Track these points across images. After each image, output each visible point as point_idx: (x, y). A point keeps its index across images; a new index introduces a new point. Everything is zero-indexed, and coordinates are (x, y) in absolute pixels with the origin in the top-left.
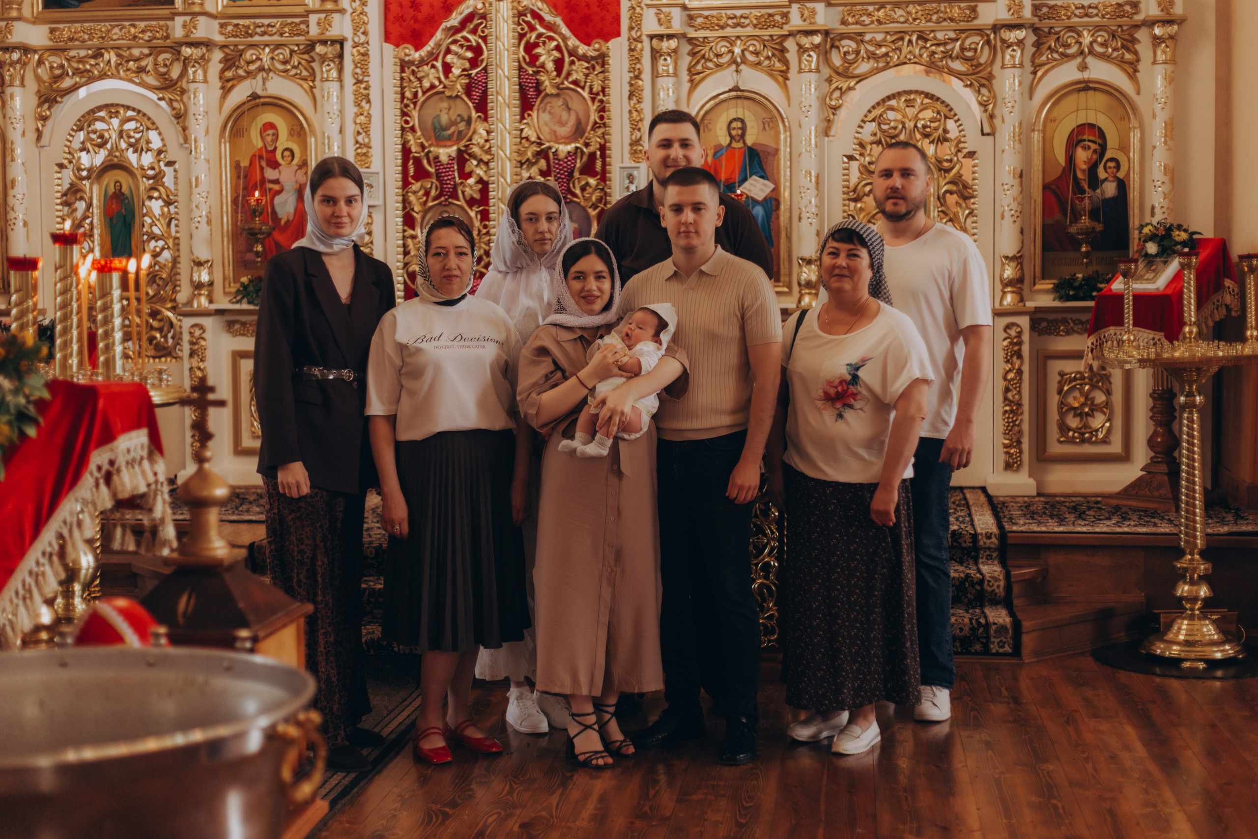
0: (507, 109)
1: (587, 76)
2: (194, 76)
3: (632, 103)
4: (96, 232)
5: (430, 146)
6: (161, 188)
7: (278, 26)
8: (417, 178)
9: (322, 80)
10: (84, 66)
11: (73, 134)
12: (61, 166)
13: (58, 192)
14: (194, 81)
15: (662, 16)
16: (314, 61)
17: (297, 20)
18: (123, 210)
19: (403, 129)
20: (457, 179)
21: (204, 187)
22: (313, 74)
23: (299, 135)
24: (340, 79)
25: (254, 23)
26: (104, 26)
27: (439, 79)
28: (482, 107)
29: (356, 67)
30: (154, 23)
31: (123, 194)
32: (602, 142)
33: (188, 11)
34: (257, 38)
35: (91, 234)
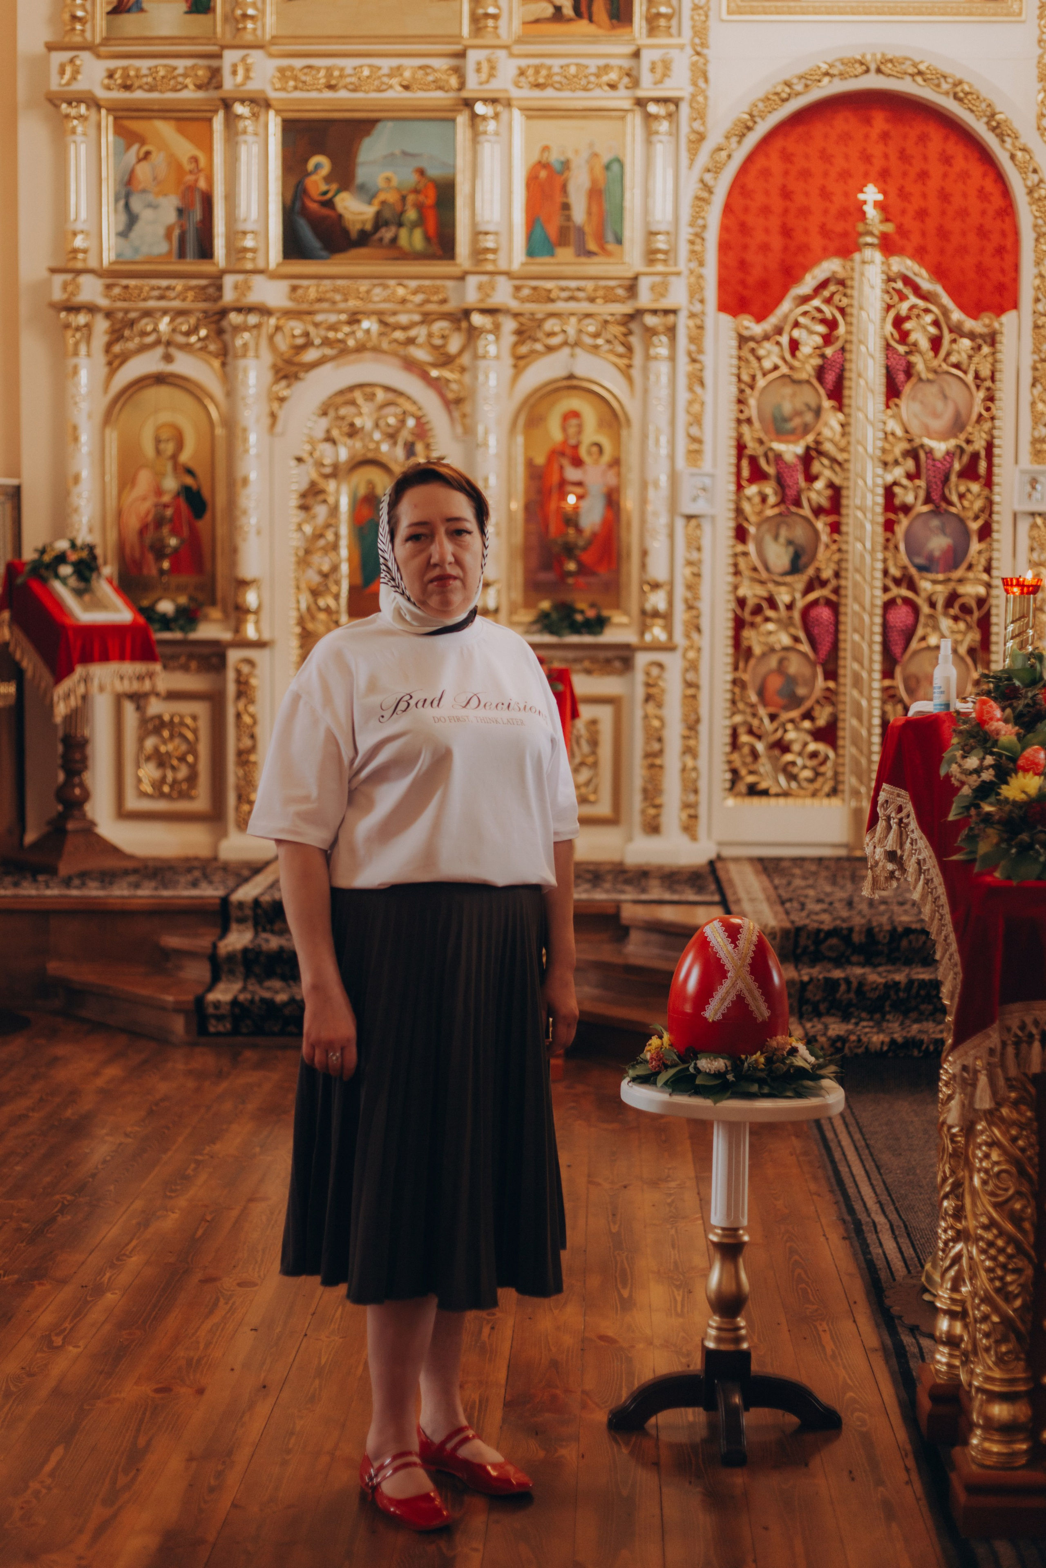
0: (872, 397)
2: (486, 351)
4: (344, 543)
7: (589, 290)
8: (752, 480)
10: (336, 334)
11: (317, 419)
12: (300, 460)
13: (294, 492)
14: (481, 356)
17: (612, 283)
18: (377, 517)
19: (739, 421)
20: (802, 482)
23: (612, 427)
24: (672, 358)
25: (559, 286)
26: (363, 286)
27: (784, 359)
28: (837, 394)
29: (690, 342)
30: (427, 283)
31: (376, 496)
32: (990, 438)
33: (480, 269)
34: (561, 305)
35: (335, 547)
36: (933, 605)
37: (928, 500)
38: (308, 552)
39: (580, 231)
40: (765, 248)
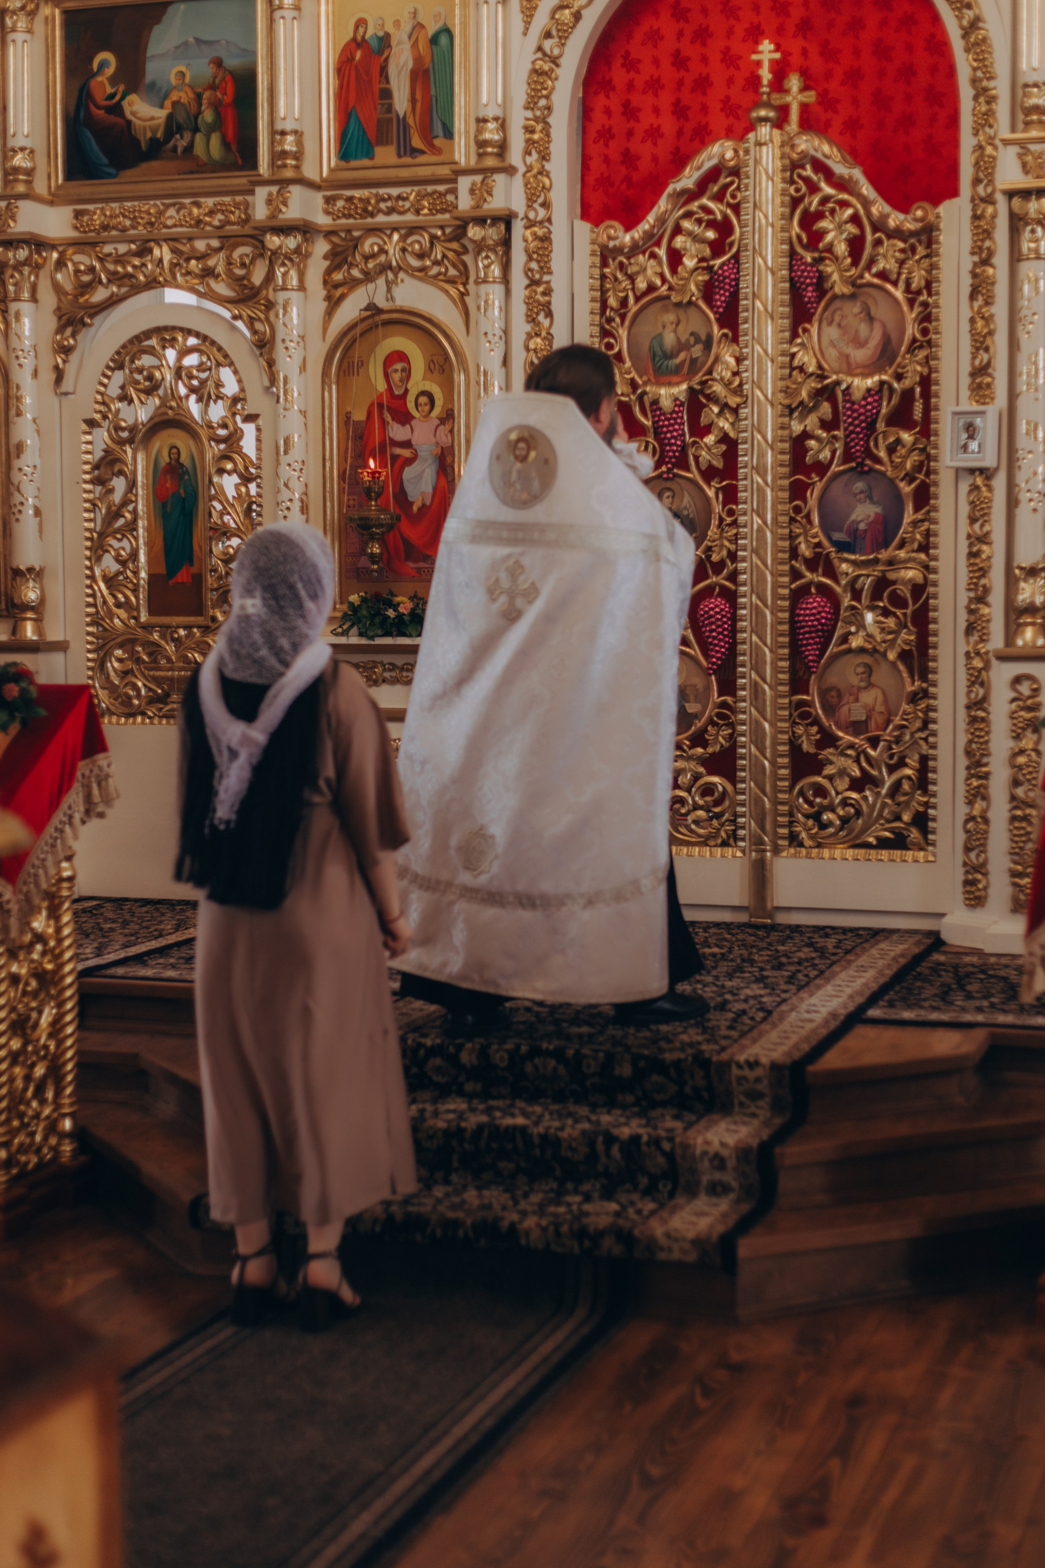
0: (769, 322)
1: (901, 263)
2: (284, 281)
3: (976, 305)
4: (141, 524)
5: (645, 383)
6: (236, 456)
7: (412, 197)
9: (477, 283)
10: (124, 267)
11: (109, 373)
12: (91, 423)
13: (86, 463)
14: (284, 288)
15: (1029, 158)
16: (466, 251)
17: (441, 188)
18: (182, 491)
20: (687, 436)
21: (297, 453)
22: (465, 272)
23: (442, 370)
24: (506, 279)
25: (377, 195)
26: (152, 207)
27: (662, 275)
28: (730, 318)
29: (530, 259)
30: (227, 199)
31: (182, 465)
32: (925, 371)
33: (276, 177)
34: (381, 218)
35: (131, 527)
36: (856, 595)
37: (847, 457)
38: (102, 535)
39: (403, 123)
40: (654, 133)
